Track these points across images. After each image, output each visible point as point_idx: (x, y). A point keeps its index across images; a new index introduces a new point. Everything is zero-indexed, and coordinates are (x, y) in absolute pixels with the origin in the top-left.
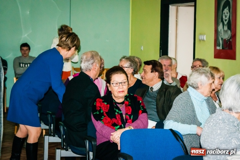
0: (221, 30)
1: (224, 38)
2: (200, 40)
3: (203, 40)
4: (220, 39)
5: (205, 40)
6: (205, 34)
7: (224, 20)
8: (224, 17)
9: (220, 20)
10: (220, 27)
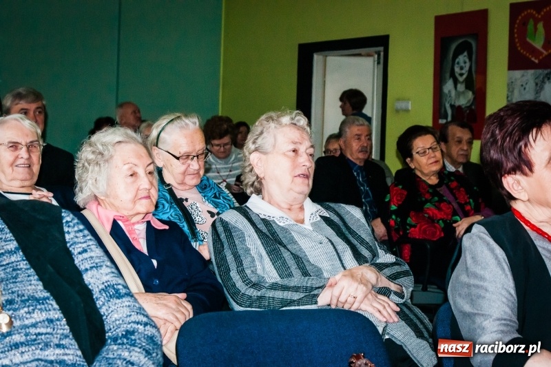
0: (449, 92)
1: (457, 104)
2: (397, 111)
3: (407, 111)
4: (448, 106)
5: (410, 108)
6: (409, 100)
7: (457, 75)
8: (457, 70)
9: (448, 75)
10: (448, 86)
